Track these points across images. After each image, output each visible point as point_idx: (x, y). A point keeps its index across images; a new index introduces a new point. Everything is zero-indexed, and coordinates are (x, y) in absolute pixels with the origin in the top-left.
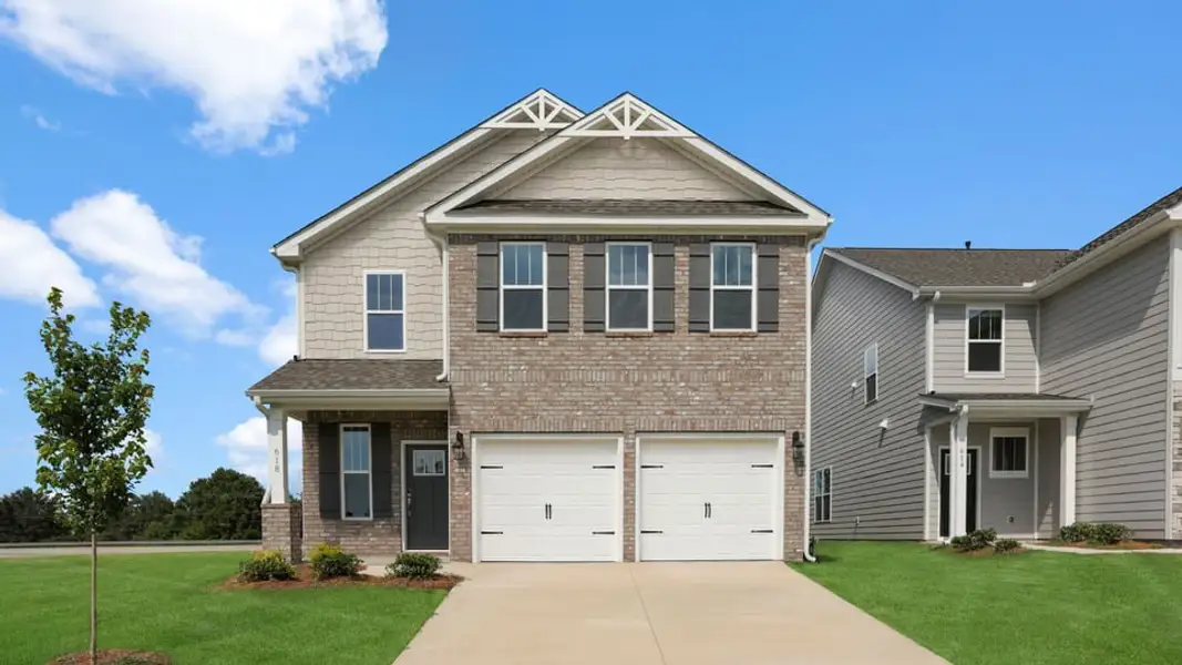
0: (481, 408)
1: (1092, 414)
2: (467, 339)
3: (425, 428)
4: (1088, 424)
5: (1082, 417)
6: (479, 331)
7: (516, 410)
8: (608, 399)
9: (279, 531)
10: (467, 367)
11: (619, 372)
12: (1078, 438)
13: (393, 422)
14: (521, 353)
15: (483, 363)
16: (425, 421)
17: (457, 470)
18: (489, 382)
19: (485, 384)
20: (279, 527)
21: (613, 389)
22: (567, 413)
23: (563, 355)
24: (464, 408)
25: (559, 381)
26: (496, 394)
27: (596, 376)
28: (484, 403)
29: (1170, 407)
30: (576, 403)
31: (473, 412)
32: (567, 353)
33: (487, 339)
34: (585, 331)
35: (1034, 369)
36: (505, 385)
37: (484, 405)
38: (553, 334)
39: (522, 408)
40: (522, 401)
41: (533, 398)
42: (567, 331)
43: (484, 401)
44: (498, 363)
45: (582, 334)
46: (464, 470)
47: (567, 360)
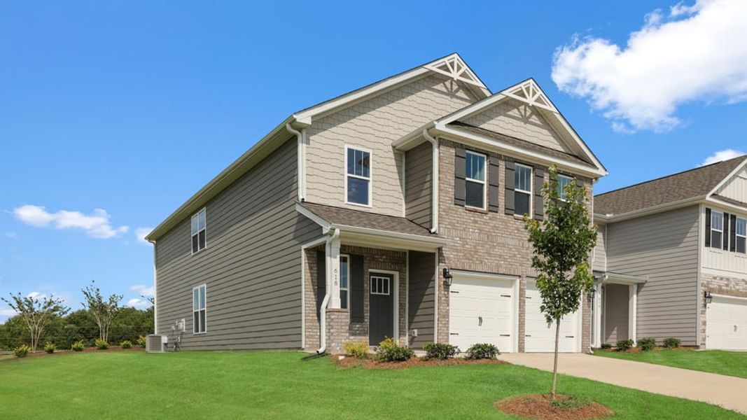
0: (456, 253)
1: (646, 285)
2: (449, 208)
3: (384, 262)
4: (643, 289)
5: (640, 286)
6: (455, 204)
7: (473, 257)
8: (515, 256)
9: (341, 329)
10: (450, 227)
11: (519, 240)
12: (637, 296)
13: (365, 255)
14: (476, 222)
15: (457, 225)
16: (384, 257)
17: (443, 292)
18: (460, 238)
19: (458, 239)
20: (341, 326)
21: (518, 250)
22: (497, 262)
23: (495, 226)
24: (447, 252)
25: (493, 242)
26: (463, 245)
27: (510, 242)
28: (457, 251)
29: (699, 285)
30: (500, 256)
31: (451, 256)
32: (497, 225)
33: (459, 210)
34: (506, 214)
35: (604, 259)
36: (468, 241)
37: (457, 252)
38: (490, 213)
39: (476, 256)
40: (476, 252)
41: (481, 250)
42: (497, 212)
43: (457, 249)
44: (465, 226)
45: (504, 215)
46: (446, 293)
47: (497, 230)
